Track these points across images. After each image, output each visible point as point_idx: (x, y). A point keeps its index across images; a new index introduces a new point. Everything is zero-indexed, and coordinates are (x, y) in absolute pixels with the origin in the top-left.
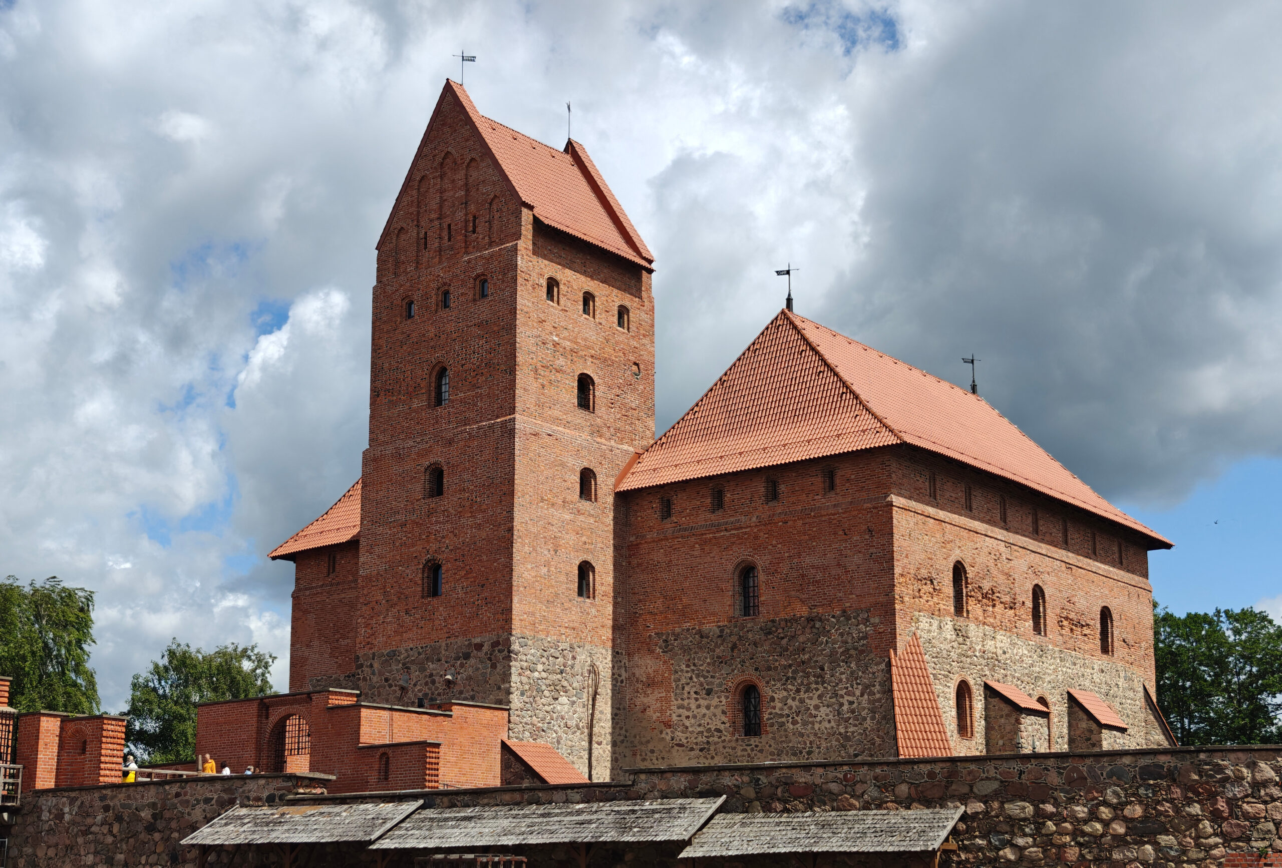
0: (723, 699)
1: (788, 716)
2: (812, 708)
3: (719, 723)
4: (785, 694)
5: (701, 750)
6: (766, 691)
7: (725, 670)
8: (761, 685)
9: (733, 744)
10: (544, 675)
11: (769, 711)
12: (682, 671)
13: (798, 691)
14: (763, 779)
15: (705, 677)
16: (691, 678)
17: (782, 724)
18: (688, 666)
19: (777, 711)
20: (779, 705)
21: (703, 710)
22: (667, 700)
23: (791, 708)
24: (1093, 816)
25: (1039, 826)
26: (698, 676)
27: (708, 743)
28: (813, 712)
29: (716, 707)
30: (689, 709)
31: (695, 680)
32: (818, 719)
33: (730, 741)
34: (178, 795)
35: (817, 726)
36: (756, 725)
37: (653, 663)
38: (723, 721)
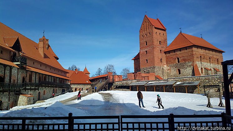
6: (181, 70)
7: (176, 68)
10: (158, 69)
12: (172, 68)
13: (184, 70)
14: (181, 79)
15: (174, 69)
17: (182, 73)
24: (214, 81)
25: (209, 82)
27: (175, 75)
30: (173, 72)
32: (186, 72)
36: (180, 73)
37: (169, 68)
38: (176, 73)
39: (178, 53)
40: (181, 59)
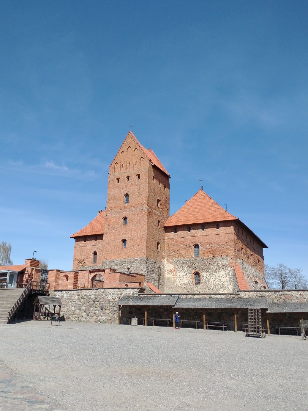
0: (190, 276)
1: (207, 280)
2: (213, 278)
3: (189, 281)
4: (206, 275)
5: (184, 287)
6: (201, 274)
7: (190, 269)
8: (200, 272)
9: (193, 286)
10: (151, 268)
11: (202, 279)
12: (179, 269)
13: (210, 274)
14: (277, 293)
15: (185, 270)
16: (182, 270)
17: (205, 282)
18: (181, 268)
19: (204, 279)
20: (205, 277)
21: (185, 278)
22: (175, 275)
23: (208, 279)
26: (183, 270)
27: (186, 286)
28: (214, 280)
29: (188, 277)
30: (181, 278)
31: (183, 271)
32: (215, 281)
33: (192, 285)
34: (103, 292)
35: (215, 283)
36: (198, 282)
37: (172, 266)
38: (190, 281)
39: (198, 232)
40: (205, 247)
